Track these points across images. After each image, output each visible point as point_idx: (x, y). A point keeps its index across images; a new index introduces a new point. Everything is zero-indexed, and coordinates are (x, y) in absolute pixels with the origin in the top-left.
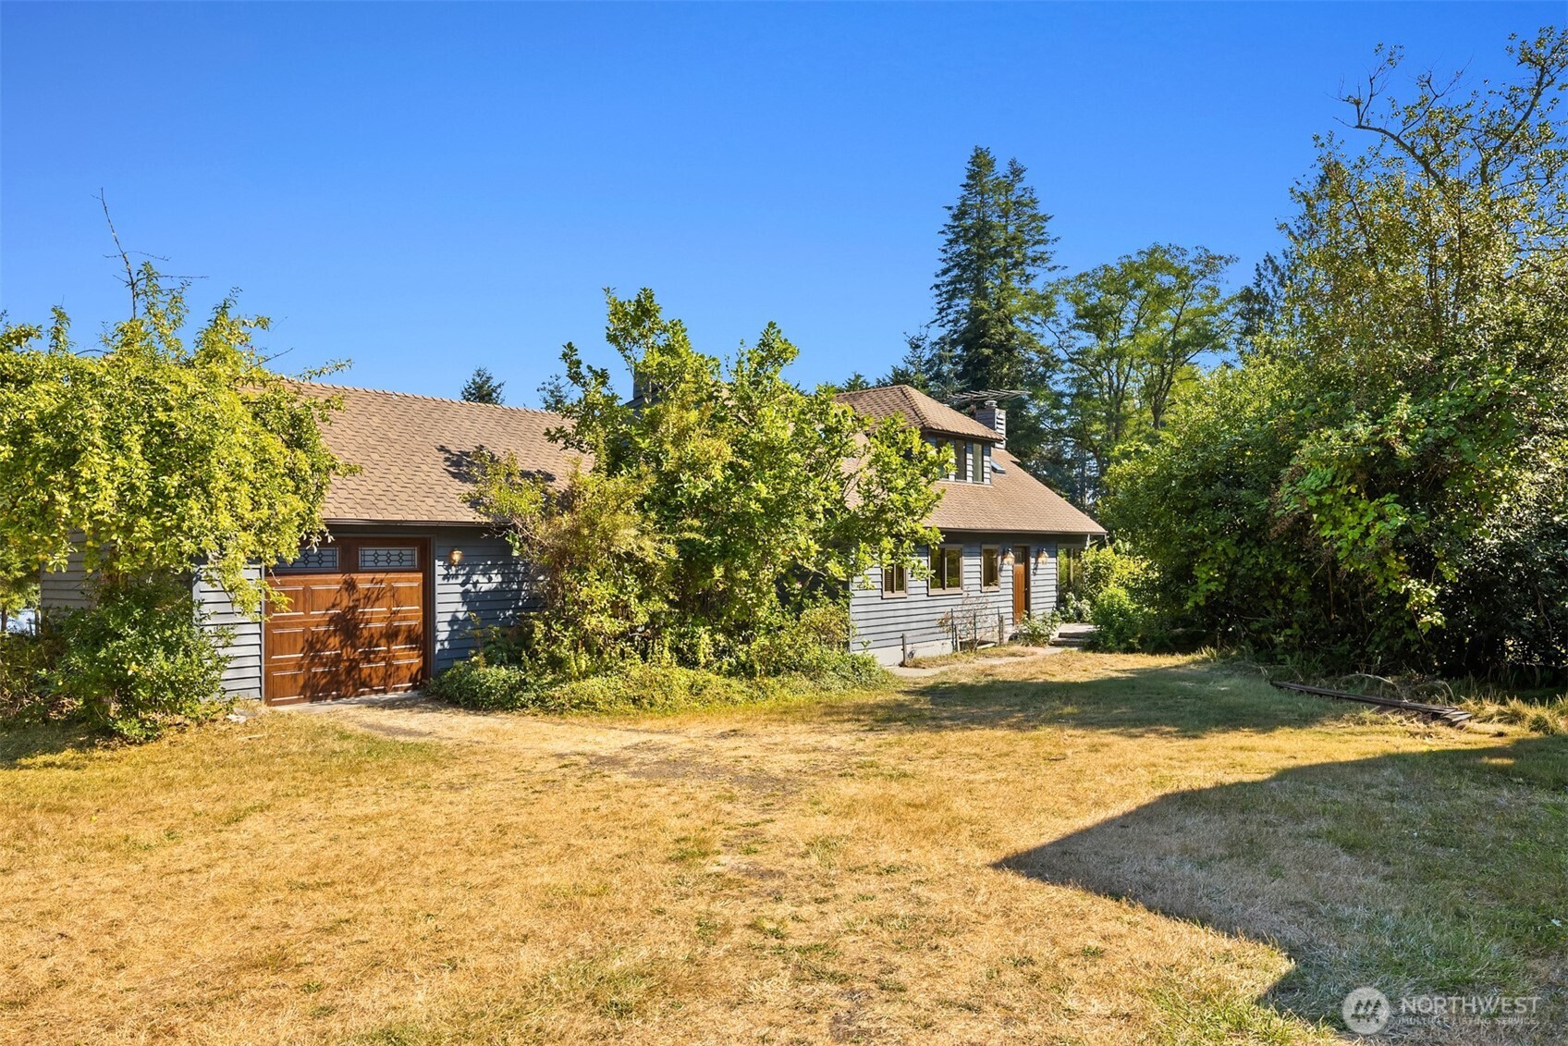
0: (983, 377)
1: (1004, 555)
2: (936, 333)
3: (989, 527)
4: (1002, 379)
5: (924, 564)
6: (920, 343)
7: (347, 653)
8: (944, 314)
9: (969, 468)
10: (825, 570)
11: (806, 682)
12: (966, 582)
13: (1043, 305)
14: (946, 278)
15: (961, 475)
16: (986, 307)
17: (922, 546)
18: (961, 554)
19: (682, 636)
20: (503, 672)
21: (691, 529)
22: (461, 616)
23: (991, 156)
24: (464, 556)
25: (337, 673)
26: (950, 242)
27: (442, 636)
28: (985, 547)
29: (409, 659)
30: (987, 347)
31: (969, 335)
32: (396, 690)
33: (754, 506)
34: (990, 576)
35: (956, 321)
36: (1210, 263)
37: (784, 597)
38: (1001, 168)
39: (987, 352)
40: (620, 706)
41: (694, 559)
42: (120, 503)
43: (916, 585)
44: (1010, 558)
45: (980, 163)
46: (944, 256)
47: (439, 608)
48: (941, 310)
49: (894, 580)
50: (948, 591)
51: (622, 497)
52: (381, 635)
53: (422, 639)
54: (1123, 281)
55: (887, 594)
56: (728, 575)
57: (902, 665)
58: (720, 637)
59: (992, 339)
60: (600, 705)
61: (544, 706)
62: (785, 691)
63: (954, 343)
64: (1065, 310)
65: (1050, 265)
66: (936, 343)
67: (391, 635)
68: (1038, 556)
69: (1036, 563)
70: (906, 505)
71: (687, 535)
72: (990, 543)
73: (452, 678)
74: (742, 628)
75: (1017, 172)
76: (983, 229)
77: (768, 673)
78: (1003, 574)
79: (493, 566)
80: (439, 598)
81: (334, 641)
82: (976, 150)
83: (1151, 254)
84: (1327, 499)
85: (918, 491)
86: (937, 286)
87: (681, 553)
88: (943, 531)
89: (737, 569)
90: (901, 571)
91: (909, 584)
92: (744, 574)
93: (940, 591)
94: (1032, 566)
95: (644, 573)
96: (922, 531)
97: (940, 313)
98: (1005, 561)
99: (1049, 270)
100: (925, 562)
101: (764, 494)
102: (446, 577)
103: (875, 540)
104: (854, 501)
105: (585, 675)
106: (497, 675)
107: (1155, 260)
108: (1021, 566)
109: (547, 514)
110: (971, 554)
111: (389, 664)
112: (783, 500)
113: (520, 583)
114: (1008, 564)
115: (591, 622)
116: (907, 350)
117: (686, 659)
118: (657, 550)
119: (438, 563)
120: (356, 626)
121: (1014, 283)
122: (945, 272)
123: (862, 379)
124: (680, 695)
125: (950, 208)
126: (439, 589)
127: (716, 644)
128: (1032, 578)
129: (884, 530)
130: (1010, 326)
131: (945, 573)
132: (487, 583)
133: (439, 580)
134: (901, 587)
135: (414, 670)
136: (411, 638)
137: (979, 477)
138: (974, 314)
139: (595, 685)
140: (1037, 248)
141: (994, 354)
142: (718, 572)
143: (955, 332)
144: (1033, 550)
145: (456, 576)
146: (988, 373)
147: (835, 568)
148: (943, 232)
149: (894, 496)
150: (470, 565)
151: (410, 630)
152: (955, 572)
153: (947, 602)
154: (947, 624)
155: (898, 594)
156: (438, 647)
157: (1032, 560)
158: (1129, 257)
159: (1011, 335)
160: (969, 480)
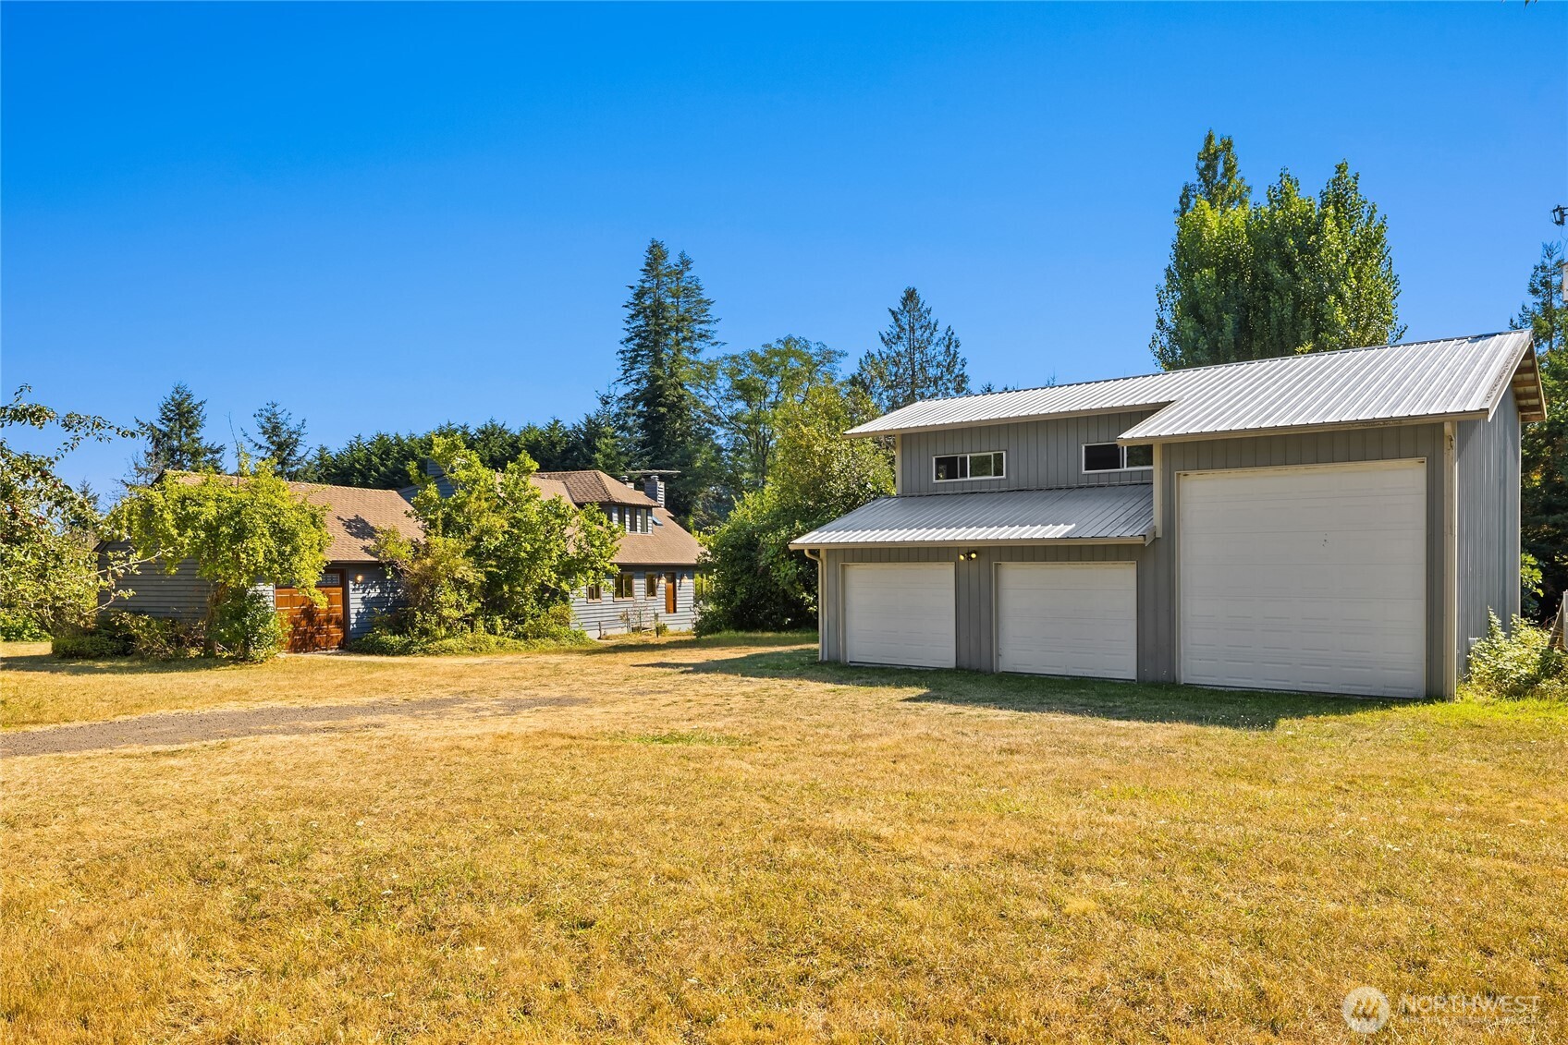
0: (659, 430)
1: (659, 578)
2: (622, 390)
3: (649, 562)
4: (675, 432)
5: (611, 583)
6: (609, 400)
7: (309, 629)
8: (627, 375)
9: (639, 524)
10: (560, 587)
11: (553, 642)
12: (636, 594)
13: (708, 373)
14: (631, 346)
15: (633, 528)
16: (661, 374)
17: (609, 575)
18: (632, 577)
19: (488, 620)
20: (397, 638)
21: (491, 566)
22: (361, 611)
23: (664, 248)
24: (364, 578)
25: (305, 640)
26: (632, 317)
27: (353, 621)
28: (647, 573)
29: (337, 634)
30: (663, 406)
31: (648, 395)
32: (331, 649)
33: (523, 554)
34: (652, 590)
35: (638, 381)
36: (829, 356)
37: (539, 600)
38: (673, 259)
39: (663, 410)
40: (465, 651)
41: (493, 582)
42: (266, 558)
43: (607, 595)
44: (663, 581)
45: (656, 255)
46: (627, 327)
47: (351, 606)
48: (626, 371)
49: (594, 593)
50: (626, 599)
51: (456, 551)
52: (325, 621)
53: (343, 623)
54: (767, 362)
55: (590, 600)
56: (510, 591)
57: (599, 638)
58: (507, 621)
59: (668, 399)
60: (455, 651)
61: (426, 652)
62: (543, 646)
63: (637, 401)
64: (724, 383)
65: (713, 341)
66: (622, 399)
67: (329, 620)
68: (681, 578)
69: (680, 583)
70: (601, 555)
71: (489, 569)
72: (651, 572)
73: (367, 641)
74: (517, 617)
75: (686, 263)
76: (658, 310)
77: (534, 637)
78: (659, 589)
79: (376, 584)
80: (351, 601)
81: (304, 623)
82: (653, 242)
83: (787, 343)
84: (775, 560)
85: (607, 547)
86: (623, 352)
87: (486, 577)
88: (620, 565)
89: (515, 586)
90: (598, 588)
91: (603, 595)
92: (519, 589)
93: (621, 599)
94: (678, 585)
95: (469, 588)
96: (609, 567)
97: (625, 374)
98: (660, 581)
99: (712, 345)
100: (611, 582)
101: (528, 549)
102: (354, 590)
103: (584, 572)
104: (572, 550)
105: (445, 637)
106: (395, 640)
107: (790, 348)
108: (671, 585)
109: (416, 559)
110: (639, 578)
111: (328, 636)
112: (537, 551)
113: (389, 594)
114: (663, 583)
115: (446, 612)
116: (599, 405)
117: (492, 631)
118: (473, 576)
119: (351, 582)
120: (313, 615)
121: (685, 354)
122: (629, 340)
123: (560, 424)
124: (493, 646)
125: (632, 287)
126: (351, 596)
127: (504, 624)
128: (678, 591)
129: (588, 565)
130: (680, 390)
131: (623, 589)
132: (374, 593)
133: (351, 591)
134: (598, 597)
135: (340, 639)
136: (338, 623)
137: (645, 528)
138: (653, 379)
139: (450, 642)
140: (702, 326)
141: (669, 411)
142: (506, 588)
143: (638, 390)
144: (678, 575)
145: (358, 589)
146: (664, 427)
147: (565, 586)
148: (626, 306)
149: (594, 549)
150: (366, 585)
151: (337, 618)
152: (630, 588)
153: (625, 604)
154: (625, 618)
155: (596, 600)
156: (351, 627)
157: (678, 581)
158: (770, 346)
159: (681, 398)
160: (639, 531)
